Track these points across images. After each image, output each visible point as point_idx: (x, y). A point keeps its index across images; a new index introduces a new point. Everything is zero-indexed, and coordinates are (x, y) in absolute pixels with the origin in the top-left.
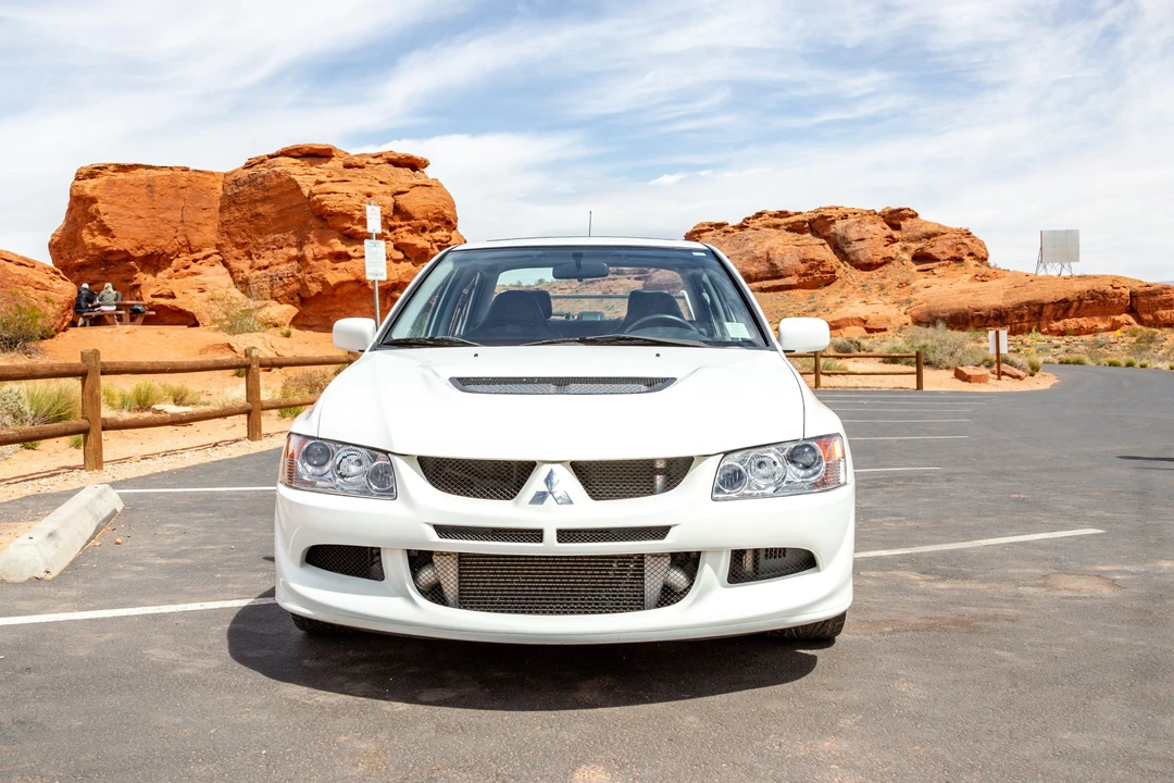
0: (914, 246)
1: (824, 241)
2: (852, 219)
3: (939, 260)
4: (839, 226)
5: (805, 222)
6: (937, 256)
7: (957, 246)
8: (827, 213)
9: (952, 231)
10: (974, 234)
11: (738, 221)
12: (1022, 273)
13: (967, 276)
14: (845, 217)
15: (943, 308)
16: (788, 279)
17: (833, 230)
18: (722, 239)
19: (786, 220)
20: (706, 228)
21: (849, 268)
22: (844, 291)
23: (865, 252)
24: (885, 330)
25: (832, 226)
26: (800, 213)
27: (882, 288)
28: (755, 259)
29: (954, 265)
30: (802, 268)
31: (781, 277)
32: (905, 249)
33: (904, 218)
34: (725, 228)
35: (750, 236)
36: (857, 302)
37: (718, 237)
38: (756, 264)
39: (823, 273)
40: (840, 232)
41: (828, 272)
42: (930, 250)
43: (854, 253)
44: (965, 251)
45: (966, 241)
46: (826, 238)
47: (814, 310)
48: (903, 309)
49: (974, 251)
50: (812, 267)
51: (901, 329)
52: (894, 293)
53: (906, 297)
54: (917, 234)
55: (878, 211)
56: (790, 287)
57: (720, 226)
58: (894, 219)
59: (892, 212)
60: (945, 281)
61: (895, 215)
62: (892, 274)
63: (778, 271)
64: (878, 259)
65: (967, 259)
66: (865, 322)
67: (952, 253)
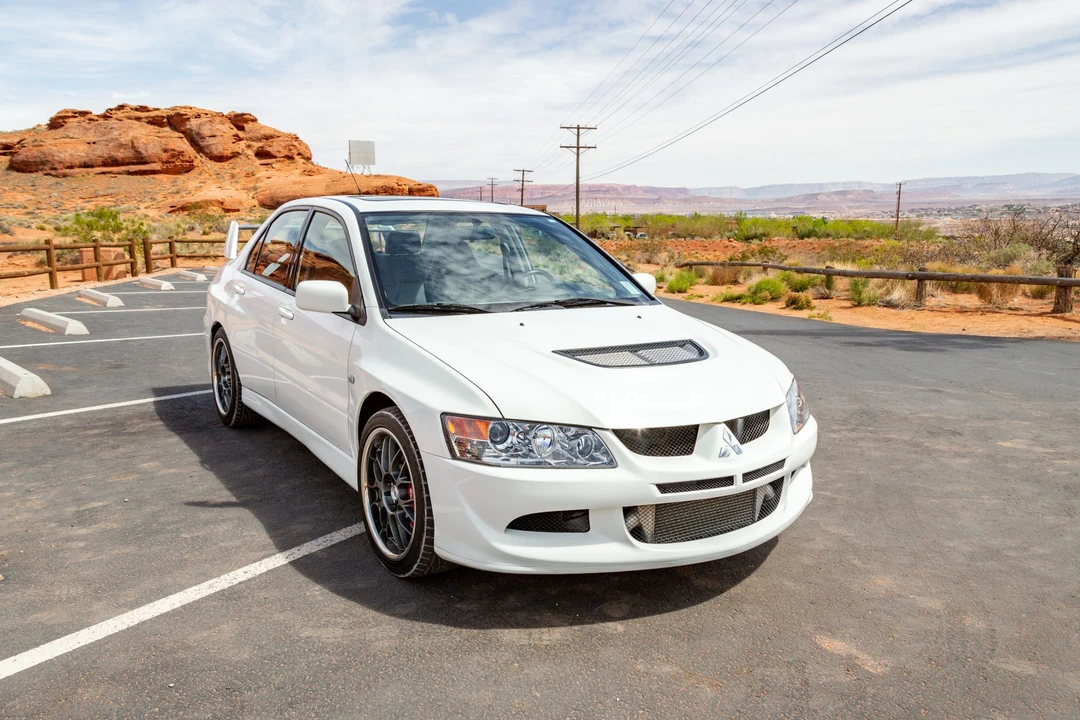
0: (256, 145)
1: (182, 135)
2: (204, 119)
3: (276, 157)
4: (193, 124)
5: (163, 117)
6: (275, 154)
7: (289, 147)
8: (182, 112)
9: (284, 134)
10: (301, 138)
11: (102, 111)
12: (336, 171)
13: (298, 171)
14: (198, 116)
15: (282, 195)
16: (154, 165)
17: (188, 127)
18: (88, 126)
19: (146, 114)
20: (70, 114)
21: (204, 159)
22: (202, 177)
23: (219, 146)
24: (238, 210)
25: (188, 123)
26: (158, 109)
27: (233, 176)
28: (121, 146)
29: (287, 161)
30: (165, 156)
31: (146, 163)
32: (249, 146)
33: (246, 121)
34: (89, 116)
35: (114, 126)
36: (213, 187)
37: (83, 124)
38: (122, 150)
39: (183, 161)
40: (195, 128)
41: (187, 161)
42: (269, 149)
43: (207, 146)
44: (295, 152)
45: (296, 143)
46: (183, 132)
47: (178, 193)
48: (251, 194)
49: (302, 151)
50: (173, 156)
51: (251, 210)
52: (243, 181)
53: (252, 185)
54: (258, 135)
55: (225, 113)
56: (154, 172)
57: (84, 114)
58: (239, 121)
59: (237, 116)
60: (282, 174)
61: (239, 118)
62: (240, 166)
63: (142, 158)
64: (228, 153)
65: (297, 158)
66: (222, 203)
67: (286, 153)
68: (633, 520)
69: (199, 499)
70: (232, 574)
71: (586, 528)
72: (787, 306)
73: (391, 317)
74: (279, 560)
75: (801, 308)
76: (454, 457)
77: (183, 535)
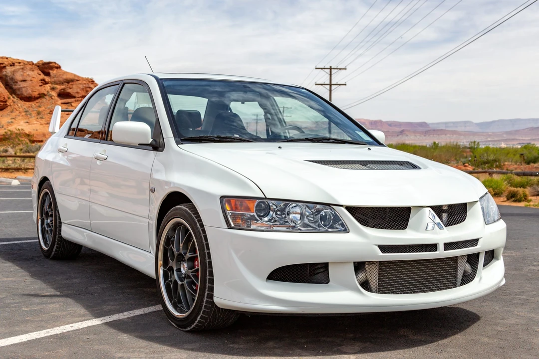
0: (59, 87)
2: (17, 67)
3: (74, 97)
4: (9, 70)
6: (74, 94)
7: (86, 89)
9: (83, 79)
10: (96, 81)
14: (13, 65)
17: (4, 73)
21: (16, 99)
22: (14, 114)
23: (27, 89)
25: (4, 70)
27: (39, 113)
32: (53, 89)
33: (52, 68)
36: (22, 123)
40: (10, 74)
41: (2, 101)
42: (69, 91)
43: (19, 89)
45: (91, 85)
52: (47, 117)
54: (61, 79)
55: (35, 62)
58: (46, 68)
59: (44, 64)
61: (46, 66)
62: (44, 105)
64: (36, 94)
67: (83, 94)
68: (362, 276)
69: (33, 293)
70: (62, 327)
71: (326, 280)
72: (508, 199)
73: (182, 144)
74: (96, 322)
75: (519, 201)
76: (230, 227)
77: (23, 309)
